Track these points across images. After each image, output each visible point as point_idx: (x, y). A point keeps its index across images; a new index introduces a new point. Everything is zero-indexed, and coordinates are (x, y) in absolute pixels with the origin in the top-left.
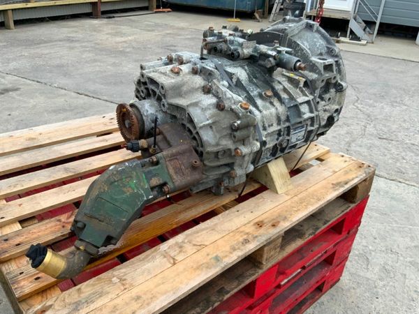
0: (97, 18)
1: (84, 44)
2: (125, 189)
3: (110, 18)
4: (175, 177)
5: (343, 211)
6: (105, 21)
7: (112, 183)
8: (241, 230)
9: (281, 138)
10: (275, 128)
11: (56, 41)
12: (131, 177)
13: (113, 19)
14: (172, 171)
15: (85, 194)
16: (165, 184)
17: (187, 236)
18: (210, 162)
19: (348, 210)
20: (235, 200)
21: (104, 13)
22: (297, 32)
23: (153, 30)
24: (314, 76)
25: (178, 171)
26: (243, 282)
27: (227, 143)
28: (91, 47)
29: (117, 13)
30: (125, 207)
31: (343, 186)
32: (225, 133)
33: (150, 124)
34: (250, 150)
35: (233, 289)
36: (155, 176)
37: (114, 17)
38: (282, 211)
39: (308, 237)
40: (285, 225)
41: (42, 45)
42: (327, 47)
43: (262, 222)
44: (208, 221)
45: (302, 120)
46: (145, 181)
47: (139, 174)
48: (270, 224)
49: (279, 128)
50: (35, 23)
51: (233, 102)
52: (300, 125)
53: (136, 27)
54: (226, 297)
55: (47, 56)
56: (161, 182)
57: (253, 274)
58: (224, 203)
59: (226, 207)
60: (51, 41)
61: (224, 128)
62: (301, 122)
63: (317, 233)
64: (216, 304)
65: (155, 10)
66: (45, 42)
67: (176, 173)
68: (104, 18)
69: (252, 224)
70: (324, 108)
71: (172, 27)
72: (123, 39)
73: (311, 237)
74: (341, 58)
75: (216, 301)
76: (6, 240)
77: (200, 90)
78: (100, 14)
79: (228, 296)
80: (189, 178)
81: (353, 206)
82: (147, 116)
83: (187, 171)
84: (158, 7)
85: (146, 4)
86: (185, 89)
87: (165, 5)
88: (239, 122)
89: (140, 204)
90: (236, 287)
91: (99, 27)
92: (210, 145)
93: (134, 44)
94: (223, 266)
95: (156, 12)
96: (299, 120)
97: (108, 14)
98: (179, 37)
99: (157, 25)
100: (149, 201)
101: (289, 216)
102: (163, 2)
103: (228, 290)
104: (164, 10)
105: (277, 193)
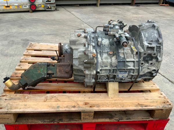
0: (132, 6)
1: (119, 16)
2: (38, 71)
3: (138, 6)
4: (58, 73)
5: (143, 119)
6: (135, 7)
7: (35, 67)
8: (77, 102)
9: (110, 73)
10: (108, 68)
11: (110, 13)
12: (42, 67)
13: (139, 7)
14: (58, 70)
15: (27, 68)
16: (53, 74)
17: (59, 95)
18: (75, 72)
19: (148, 120)
20: (91, 91)
21: (136, 4)
22: (146, 28)
23: (153, 14)
24: (142, 50)
25: (60, 71)
26: (71, 121)
27: (82, 67)
28: (121, 17)
29: (142, 4)
30: (35, 76)
31: (142, 107)
32: (81, 63)
33: (65, 52)
34: (89, 73)
35: (65, 121)
36: (51, 70)
37: (140, 6)
38: (101, 103)
39: (113, 120)
40: (96, 109)
41: (104, 14)
42: (157, 38)
43: (88, 103)
44: (71, 94)
45: (125, 68)
46: (46, 70)
47: (45, 68)
48: (90, 106)
49: (110, 68)
50: (108, 5)
51: (90, 52)
52: (124, 71)
53: (146, 12)
54: (61, 122)
55: (102, 19)
56: (52, 73)
57: (77, 121)
58: (85, 91)
59: (84, 92)
60: (108, 13)
61: (82, 61)
62: (124, 70)
63: (120, 121)
64: (56, 123)
65: (161, 5)
66: (106, 13)
67: (59, 72)
68: (135, 6)
69: (84, 102)
70: (148, 67)
71: (163, 13)
72: (136, 16)
73: (115, 121)
74: (162, 46)
75: (56, 122)
76: (16, 74)
77: (83, 44)
78: (134, 4)
79: (62, 122)
80: (63, 75)
81: (151, 119)
82: (64, 49)
83: (63, 72)
84: (163, 3)
85: (158, 2)
86: (77, 43)
87: (166, 3)
88: (86, 61)
89: (41, 77)
90: (66, 121)
91: (131, 9)
92: (75, 66)
93: (140, 19)
94: (57, 110)
95: (161, 6)
96: (124, 68)
97: (137, 4)
98: (163, 18)
99: (157, 12)
100: (44, 77)
101: (101, 106)
102: (166, 1)
103: (63, 120)
104: (165, 5)
105: (108, 96)
